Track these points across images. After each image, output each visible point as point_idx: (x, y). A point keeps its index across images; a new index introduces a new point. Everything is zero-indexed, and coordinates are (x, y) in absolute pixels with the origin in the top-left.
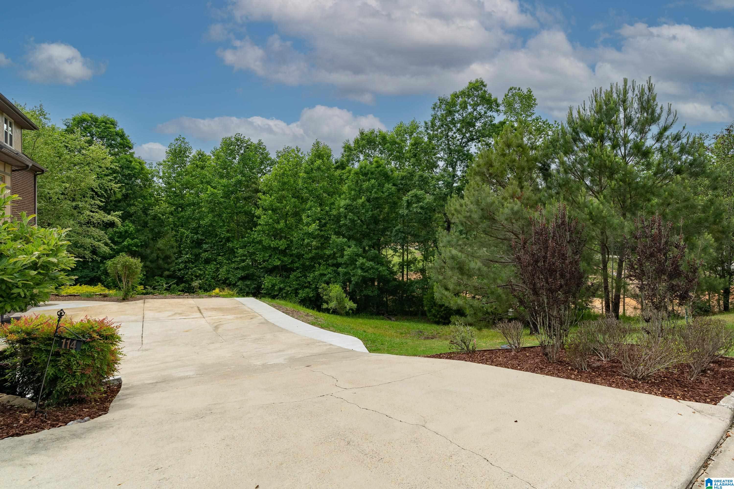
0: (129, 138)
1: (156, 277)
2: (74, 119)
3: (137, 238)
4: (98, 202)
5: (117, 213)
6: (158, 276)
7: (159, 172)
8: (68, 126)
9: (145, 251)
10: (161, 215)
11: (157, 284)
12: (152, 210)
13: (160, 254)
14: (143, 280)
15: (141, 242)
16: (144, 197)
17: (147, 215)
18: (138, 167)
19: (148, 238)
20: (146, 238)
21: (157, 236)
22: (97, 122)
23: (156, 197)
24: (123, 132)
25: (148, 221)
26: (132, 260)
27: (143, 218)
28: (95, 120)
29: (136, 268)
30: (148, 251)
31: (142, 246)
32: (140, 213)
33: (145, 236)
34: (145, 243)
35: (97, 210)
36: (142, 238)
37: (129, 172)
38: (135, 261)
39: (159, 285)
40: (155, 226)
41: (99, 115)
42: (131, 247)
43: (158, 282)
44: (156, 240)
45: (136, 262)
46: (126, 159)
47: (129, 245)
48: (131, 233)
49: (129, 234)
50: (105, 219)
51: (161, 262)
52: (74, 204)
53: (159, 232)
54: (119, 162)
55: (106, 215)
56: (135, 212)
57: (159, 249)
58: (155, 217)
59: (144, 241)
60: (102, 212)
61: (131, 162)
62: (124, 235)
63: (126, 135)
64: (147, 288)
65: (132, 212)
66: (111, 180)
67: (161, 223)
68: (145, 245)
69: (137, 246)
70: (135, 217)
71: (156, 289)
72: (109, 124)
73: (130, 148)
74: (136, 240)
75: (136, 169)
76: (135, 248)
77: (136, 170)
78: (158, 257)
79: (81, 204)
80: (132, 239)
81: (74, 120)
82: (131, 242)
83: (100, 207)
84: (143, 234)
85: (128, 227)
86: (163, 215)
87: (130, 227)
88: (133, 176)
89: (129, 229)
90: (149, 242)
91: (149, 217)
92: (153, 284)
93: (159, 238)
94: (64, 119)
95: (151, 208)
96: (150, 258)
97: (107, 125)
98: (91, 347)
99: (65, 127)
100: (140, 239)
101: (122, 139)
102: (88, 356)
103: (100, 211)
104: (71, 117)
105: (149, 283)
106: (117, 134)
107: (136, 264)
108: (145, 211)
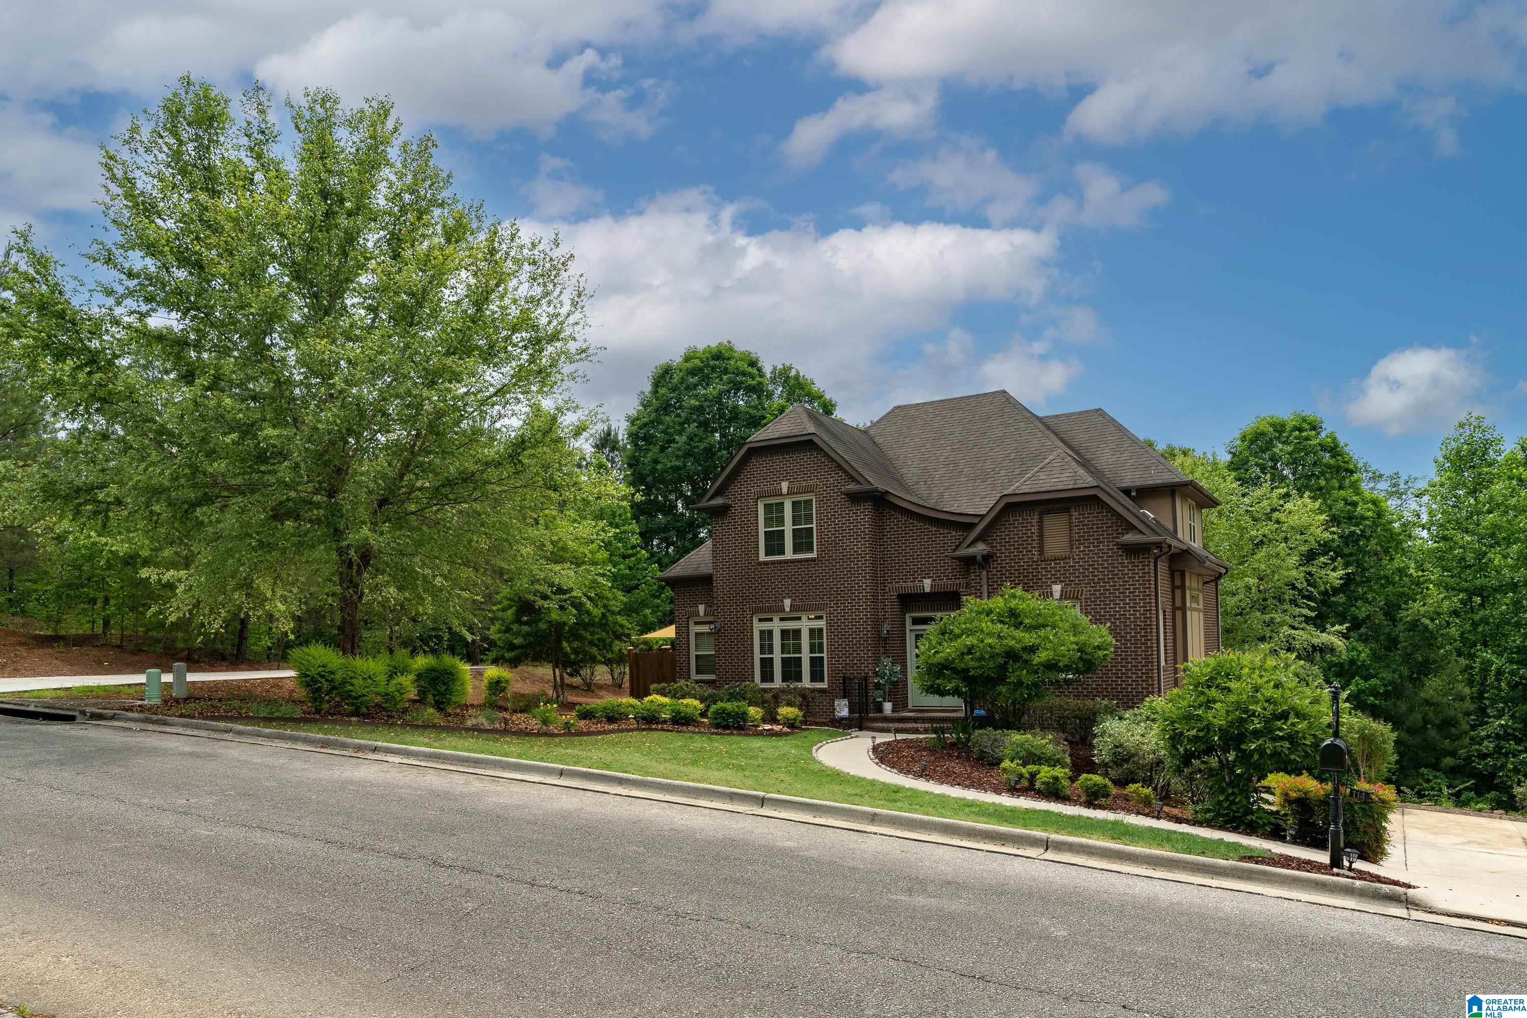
0: (1347, 449)
1: (1423, 770)
2: (1244, 437)
3: (1375, 676)
4: (1305, 611)
5: (1337, 627)
6: (1426, 767)
7: (1418, 516)
8: (1234, 454)
9: (1395, 706)
10: (1427, 622)
11: (1425, 785)
12: (1407, 610)
13: (1431, 714)
14: (1394, 774)
15: (1385, 686)
16: (1389, 581)
17: (1394, 620)
18: (1370, 514)
19: (1400, 677)
20: (1396, 676)
21: (1424, 669)
22: (1284, 431)
23: (1415, 575)
24: (1334, 439)
25: (1398, 636)
26: (1374, 725)
27: (1387, 630)
28: (1279, 428)
29: (1384, 742)
30: (1403, 707)
31: (1386, 695)
32: (1379, 618)
33: (1394, 672)
34: (1394, 688)
35: (1303, 625)
36: (1386, 675)
37: (1353, 528)
38: (1381, 727)
39: (1433, 789)
40: (1417, 647)
41: (1286, 413)
42: (1363, 697)
43: (1428, 781)
44: (1418, 679)
45: (1382, 730)
46: (1345, 500)
47: (1360, 691)
48: (1363, 665)
49: (1359, 667)
50: (1315, 641)
51: (1432, 733)
52: (1267, 617)
53: (1426, 661)
54: (1331, 509)
55: (1318, 633)
56: (1368, 617)
57: (1427, 702)
58: (1414, 625)
59: (1392, 683)
60: (1310, 628)
61: (1354, 504)
62: (1348, 670)
63: (1342, 444)
64: (1403, 792)
65: (1362, 615)
66: (1326, 564)
67: (1429, 639)
68: (1394, 692)
69: (1376, 695)
70: (1367, 628)
71: (1424, 796)
72: (1306, 430)
73: (1352, 472)
74: (1374, 681)
75: (1367, 518)
76: (1372, 699)
77: (1367, 522)
78: (1426, 721)
79: (1278, 617)
80: (1366, 678)
81: (1243, 439)
82: (1363, 684)
83: (1308, 620)
84: (1388, 666)
85: (1355, 653)
86: (1432, 620)
87: (1360, 652)
88: (1361, 535)
89: (1358, 655)
90: (1403, 685)
91: (1401, 627)
92: (1417, 784)
93: (1426, 676)
94: (1227, 441)
95: (1403, 606)
96: (1408, 723)
97: (1304, 434)
98: (1371, 808)
99: (1229, 457)
100: (1383, 678)
101: (1333, 457)
102: (1369, 816)
103: (1308, 627)
104: (1237, 434)
105: (1406, 783)
106: (1324, 447)
107: (1382, 735)
108: (1391, 611)
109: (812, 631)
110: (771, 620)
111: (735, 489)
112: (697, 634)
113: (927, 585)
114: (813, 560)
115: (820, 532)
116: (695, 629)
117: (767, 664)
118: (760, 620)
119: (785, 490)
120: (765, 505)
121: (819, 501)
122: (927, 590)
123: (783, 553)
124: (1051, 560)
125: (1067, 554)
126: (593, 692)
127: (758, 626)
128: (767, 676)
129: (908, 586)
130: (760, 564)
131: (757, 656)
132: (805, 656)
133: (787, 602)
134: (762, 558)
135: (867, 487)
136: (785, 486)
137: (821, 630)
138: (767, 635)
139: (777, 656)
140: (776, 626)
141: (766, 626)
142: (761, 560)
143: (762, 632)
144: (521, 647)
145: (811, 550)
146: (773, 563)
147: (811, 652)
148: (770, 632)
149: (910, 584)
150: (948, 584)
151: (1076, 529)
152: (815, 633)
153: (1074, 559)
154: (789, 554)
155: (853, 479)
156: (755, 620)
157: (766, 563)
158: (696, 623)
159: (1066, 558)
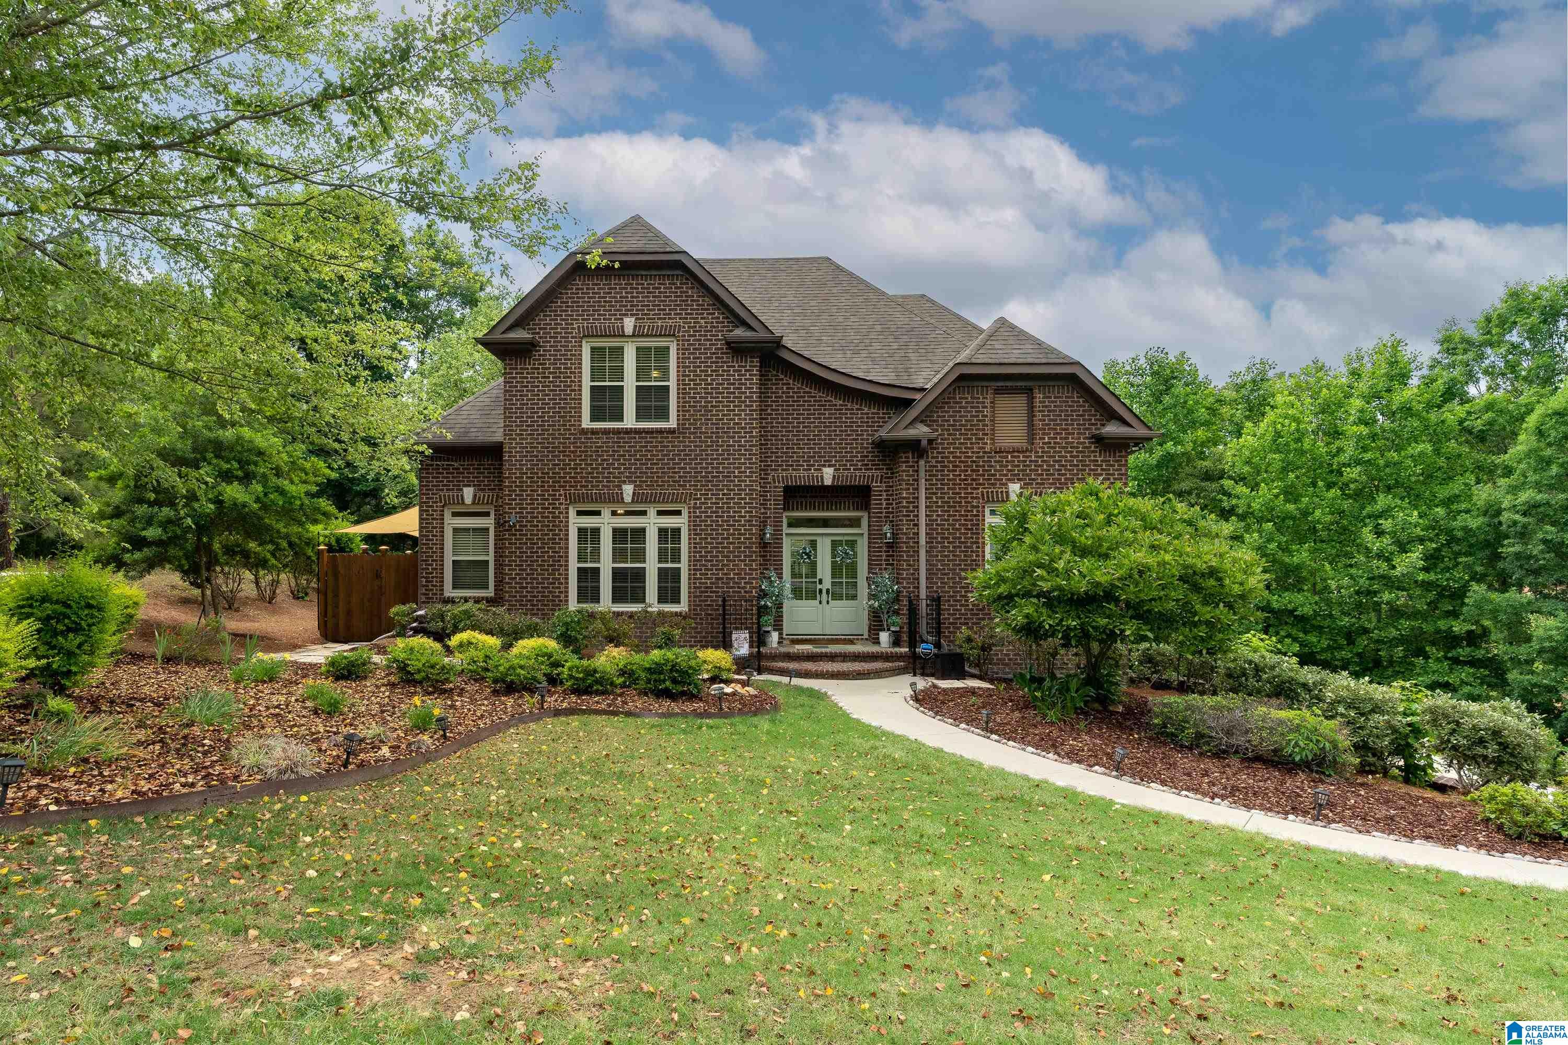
109: (663, 532)
110: (598, 513)
111: (544, 320)
112: (456, 530)
113: (828, 475)
114: (671, 431)
115: (682, 393)
116: (451, 522)
117: (588, 578)
118: (580, 513)
119: (629, 329)
120: (593, 349)
121: (682, 350)
122: (828, 482)
123: (621, 419)
124: (1008, 452)
125: (1025, 445)
126: (237, 610)
127: (575, 522)
128: (589, 591)
129: (801, 476)
130: (584, 432)
131: (574, 565)
132: (652, 566)
133: (628, 490)
134: (586, 423)
135: (762, 334)
136: (629, 324)
137: (677, 532)
138: (589, 536)
139: (606, 565)
140: (606, 523)
141: (589, 522)
142: (584, 426)
143: (582, 531)
144: (159, 543)
145: (665, 416)
146: (606, 432)
147: (660, 562)
148: (596, 532)
149: (802, 473)
150: (856, 475)
151: (1039, 415)
152: (668, 536)
153: (1037, 452)
154: (630, 420)
155: (744, 324)
156: (572, 513)
157: (594, 432)
158: (455, 514)
159: (1027, 450)
